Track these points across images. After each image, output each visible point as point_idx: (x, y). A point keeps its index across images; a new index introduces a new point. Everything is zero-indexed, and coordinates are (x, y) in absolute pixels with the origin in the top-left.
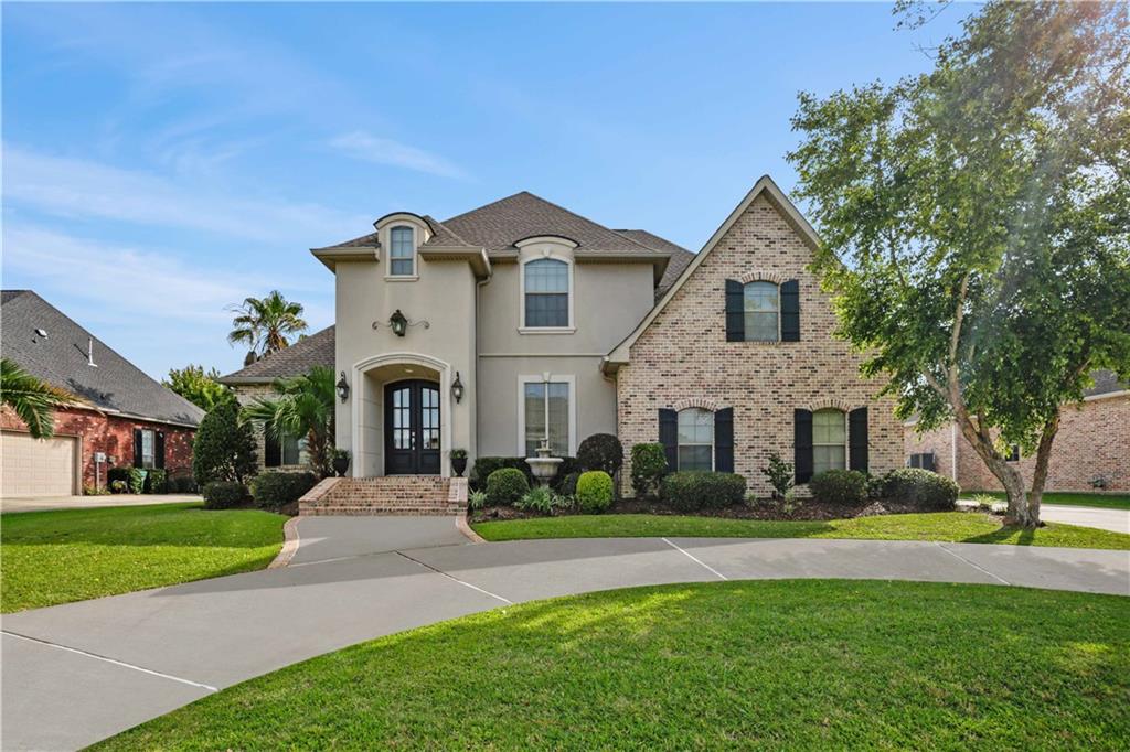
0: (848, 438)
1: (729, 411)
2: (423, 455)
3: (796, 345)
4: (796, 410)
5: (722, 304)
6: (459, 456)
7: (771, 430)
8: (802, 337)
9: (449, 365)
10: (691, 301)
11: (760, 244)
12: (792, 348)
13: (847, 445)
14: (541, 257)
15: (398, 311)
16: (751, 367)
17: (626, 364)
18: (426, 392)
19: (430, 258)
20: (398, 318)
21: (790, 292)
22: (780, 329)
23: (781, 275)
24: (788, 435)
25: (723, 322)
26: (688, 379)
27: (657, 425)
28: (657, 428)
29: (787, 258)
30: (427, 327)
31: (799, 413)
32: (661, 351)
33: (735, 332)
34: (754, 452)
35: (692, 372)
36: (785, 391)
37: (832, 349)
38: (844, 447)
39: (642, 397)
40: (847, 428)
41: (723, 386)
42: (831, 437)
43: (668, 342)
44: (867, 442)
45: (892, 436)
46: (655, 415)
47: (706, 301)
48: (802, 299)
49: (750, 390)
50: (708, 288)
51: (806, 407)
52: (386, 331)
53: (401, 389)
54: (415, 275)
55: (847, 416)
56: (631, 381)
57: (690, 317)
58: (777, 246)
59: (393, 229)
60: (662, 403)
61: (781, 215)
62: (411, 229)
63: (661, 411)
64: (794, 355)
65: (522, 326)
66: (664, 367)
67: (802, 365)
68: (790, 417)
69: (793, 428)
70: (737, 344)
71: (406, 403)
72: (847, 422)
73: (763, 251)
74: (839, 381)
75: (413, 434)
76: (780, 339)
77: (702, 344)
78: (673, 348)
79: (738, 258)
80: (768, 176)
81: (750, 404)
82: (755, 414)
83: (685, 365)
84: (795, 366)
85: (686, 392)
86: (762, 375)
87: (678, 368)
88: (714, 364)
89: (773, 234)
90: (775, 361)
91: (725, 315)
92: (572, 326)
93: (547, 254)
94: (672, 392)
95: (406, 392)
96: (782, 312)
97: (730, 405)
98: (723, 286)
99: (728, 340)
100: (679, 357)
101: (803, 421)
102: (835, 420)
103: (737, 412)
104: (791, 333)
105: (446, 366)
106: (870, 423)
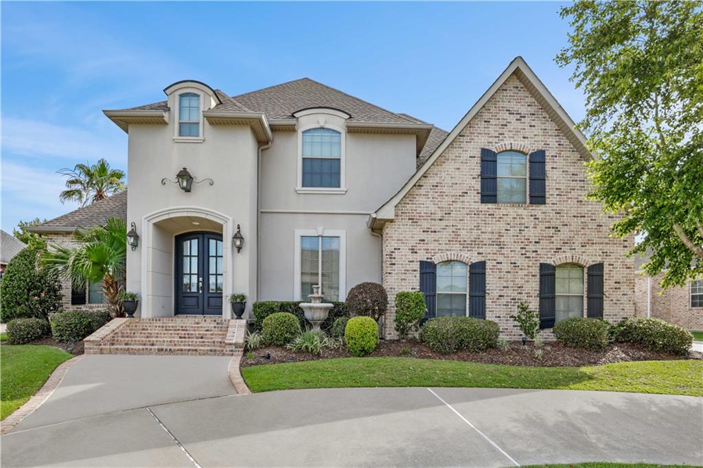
0: (585, 289)
1: (482, 264)
2: (209, 297)
3: (542, 207)
4: (541, 264)
5: (478, 170)
6: (238, 300)
7: (519, 281)
8: (548, 201)
9: (231, 218)
10: (449, 166)
11: (512, 118)
12: (539, 210)
13: (585, 296)
14: (317, 126)
15: (184, 169)
16: (501, 226)
17: (392, 221)
18: (212, 242)
19: (215, 122)
20: (184, 175)
21: (537, 160)
22: (528, 193)
23: (530, 146)
24: (533, 286)
25: (478, 186)
26: (446, 235)
27: (418, 276)
28: (418, 277)
29: (536, 131)
30: (212, 185)
31: (543, 267)
32: (422, 210)
33: (489, 194)
34: (503, 301)
35: (450, 229)
36: (532, 247)
37: (573, 212)
38: (583, 296)
39: (405, 250)
40: (585, 281)
41: (476, 242)
42: (571, 287)
43: (428, 202)
44: (602, 293)
45: (625, 288)
46: (417, 266)
47: (464, 168)
48: (548, 167)
49: (501, 246)
50: (465, 156)
51: (548, 262)
52: (174, 188)
53: (190, 240)
54: (201, 137)
55: (586, 270)
56: (395, 236)
57: (448, 181)
58: (527, 120)
59: (182, 96)
60: (423, 256)
61: (530, 93)
62: (198, 96)
63: (422, 263)
64: (540, 216)
65: (299, 187)
66: (425, 225)
67: (547, 225)
68: (536, 271)
69: (538, 280)
70: (490, 206)
71: (195, 252)
72: (586, 275)
73: (514, 124)
74: (579, 240)
75: (201, 279)
76: (528, 201)
77: (459, 205)
78: (433, 208)
79: (492, 130)
80: (521, 57)
81: (500, 259)
82: (506, 267)
83: (443, 223)
84: (541, 226)
85: (444, 247)
86: (512, 232)
87: (438, 225)
88: (470, 223)
89: (524, 110)
90: (523, 221)
91: (480, 179)
92: (343, 187)
93: (322, 124)
94: (431, 246)
95: (195, 242)
96: (530, 179)
97: (483, 259)
98: (479, 155)
99: (482, 202)
100: (438, 216)
101: (547, 274)
102: (575, 273)
103: (489, 265)
104: (538, 197)
105: (228, 219)
106: (606, 276)
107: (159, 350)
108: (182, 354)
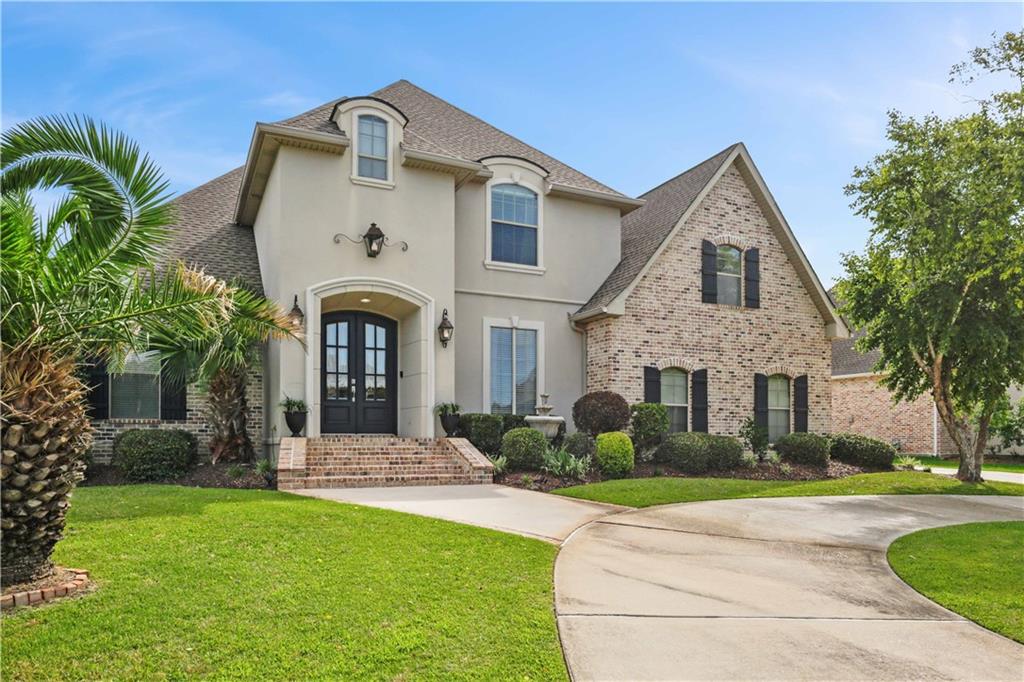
0: (792, 403)
1: (704, 372)
2: (365, 408)
3: (756, 311)
4: (756, 374)
5: (698, 265)
7: (737, 393)
8: (761, 305)
9: (433, 300)
10: (673, 256)
11: (730, 209)
12: (753, 314)
13: (792, 410)
14: (510, 181)
15: (374, 225)
16: (720, 329)
17: (616, 317)
18: (369, 328)
20: (374, 235)
21: (752, 257)
22: (743, 295)
23: (746, 243)
24: (748, 399)
25: (699, 283)
26: (669, 336)
27: (642, 384)
28: (642, 386)
29: (750, 226)
30: (405, 249)
31: (758, 377)
32: (645, 305)
33: (709, 295)
34: (723, 415)
35: (674, 330)
36: (747, 356)
37: (782, 319)
38: (789, 411)
39: (629, 353)
40: (792, 394)
41: (698, 347)
42: (779, 400)
43: (652, 297)
44: (807, 407)
45: (824, 402)
46: (640, 373)
47: (686, 259)
48: (761, 266)
49: (720, 352)
50: (688, 246)
51: (763, 372)
52: (355, 251)
53: (337, 322)
54: (390, 181)
55: (792, 383)
56: (619, 335)
57: (671, 273)
58: (742, 212)
59: (361, 117)
60: (646, 361)
61: (746, 182)
62: (385, 122)
63: (646, 369)
64: (754, 321)
65: (488, 260)
66: (649, 323)
67: (760, 331)
68: (750, 381)
69: (753, 392)
70: (710, 306)
71: (343, 341)
72: (792, 388)
73: (732, 216)
74: (787, 349)
75: (354, 381)
76: (743, 303)
77: (682, 303)
78: (656, 305)
79: (712, 218)
80: (742, 143)
81: (720, 367)
82: (725, 376)
83: (667, 323)
84: (756, 332)
85: (667, 351)
86: (730, 338)
87: (662, 325)
88: (692, 324)
89: (740, 201)
90: (739, 326)
91: (700, 275)
92: (541, 266)
93: (517, 179)
94: (655, 349)
95: (343, 326)
96: (746, 279)
97: (704, 367)
98: (699, 246)
99: (703, 301)
100: (662, 315)
101: (761, 383)
103: (710, 373)
104: (753, 302)
105: (430, 301)
106: (809, 390)
107: (387, 479)
108: (418, 484)
